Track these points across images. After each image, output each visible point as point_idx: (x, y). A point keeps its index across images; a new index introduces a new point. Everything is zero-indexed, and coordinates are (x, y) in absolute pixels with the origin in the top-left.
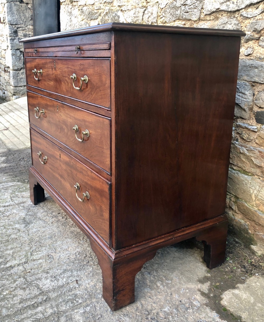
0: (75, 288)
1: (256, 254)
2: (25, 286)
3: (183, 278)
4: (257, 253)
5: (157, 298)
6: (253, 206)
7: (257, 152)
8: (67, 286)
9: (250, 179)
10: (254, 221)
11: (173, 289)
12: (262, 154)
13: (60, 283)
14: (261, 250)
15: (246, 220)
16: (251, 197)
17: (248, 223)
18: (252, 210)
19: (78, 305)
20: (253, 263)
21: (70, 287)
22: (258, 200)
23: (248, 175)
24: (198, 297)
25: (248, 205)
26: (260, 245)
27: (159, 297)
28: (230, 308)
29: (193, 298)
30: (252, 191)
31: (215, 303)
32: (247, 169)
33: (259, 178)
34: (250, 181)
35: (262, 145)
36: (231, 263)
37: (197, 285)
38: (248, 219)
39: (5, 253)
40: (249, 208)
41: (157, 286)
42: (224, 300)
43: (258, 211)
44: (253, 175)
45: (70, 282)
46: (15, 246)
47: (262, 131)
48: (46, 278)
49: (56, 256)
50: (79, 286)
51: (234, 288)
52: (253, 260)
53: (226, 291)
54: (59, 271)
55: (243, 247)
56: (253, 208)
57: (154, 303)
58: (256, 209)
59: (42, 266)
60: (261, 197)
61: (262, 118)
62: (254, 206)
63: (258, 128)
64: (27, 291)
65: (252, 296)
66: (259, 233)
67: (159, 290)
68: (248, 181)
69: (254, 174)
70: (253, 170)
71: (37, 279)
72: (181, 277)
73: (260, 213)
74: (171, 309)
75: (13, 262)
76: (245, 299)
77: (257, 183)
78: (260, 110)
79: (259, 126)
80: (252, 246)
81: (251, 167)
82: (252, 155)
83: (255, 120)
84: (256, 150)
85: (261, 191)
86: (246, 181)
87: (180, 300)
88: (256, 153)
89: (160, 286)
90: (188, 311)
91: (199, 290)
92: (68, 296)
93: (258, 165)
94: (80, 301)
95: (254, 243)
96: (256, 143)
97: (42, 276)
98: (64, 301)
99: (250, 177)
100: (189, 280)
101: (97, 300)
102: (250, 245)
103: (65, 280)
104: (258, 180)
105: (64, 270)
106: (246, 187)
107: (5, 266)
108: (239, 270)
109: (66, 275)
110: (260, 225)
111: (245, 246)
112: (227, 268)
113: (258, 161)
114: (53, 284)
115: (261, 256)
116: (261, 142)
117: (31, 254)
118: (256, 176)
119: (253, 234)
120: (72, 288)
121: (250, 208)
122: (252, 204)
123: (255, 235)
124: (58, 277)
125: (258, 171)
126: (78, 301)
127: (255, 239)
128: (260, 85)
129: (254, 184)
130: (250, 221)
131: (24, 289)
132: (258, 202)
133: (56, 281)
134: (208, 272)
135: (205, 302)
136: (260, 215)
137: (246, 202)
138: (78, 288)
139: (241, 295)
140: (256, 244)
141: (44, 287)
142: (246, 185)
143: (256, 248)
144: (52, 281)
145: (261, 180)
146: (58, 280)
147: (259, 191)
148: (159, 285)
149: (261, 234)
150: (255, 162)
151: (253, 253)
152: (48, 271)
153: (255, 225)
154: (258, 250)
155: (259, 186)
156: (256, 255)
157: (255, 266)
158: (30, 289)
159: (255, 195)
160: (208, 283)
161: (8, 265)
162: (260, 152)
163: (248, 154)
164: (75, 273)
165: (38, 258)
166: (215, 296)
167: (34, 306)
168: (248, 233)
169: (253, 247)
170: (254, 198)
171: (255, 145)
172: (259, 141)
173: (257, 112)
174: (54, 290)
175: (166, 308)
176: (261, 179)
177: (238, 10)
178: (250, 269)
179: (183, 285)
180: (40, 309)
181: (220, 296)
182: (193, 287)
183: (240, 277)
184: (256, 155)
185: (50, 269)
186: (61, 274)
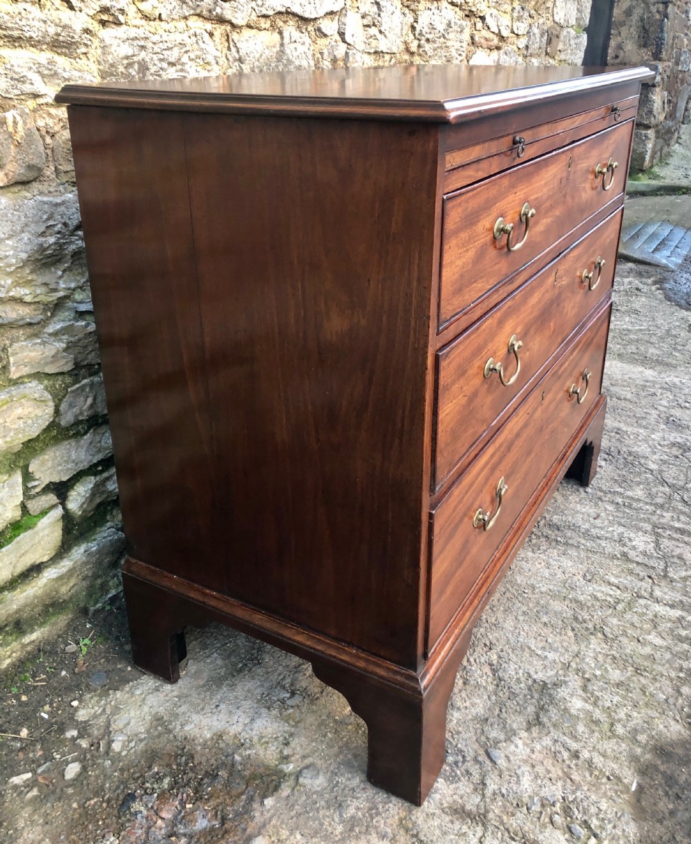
2: (676, 560)
13: (621, 529)
39: (665, 644)
45: (606, 523)
46: (631, 646)
48: (634, 548)
50: (600, 513)
54: (604, 545)
59: (620, 571)
64: (677, 551)
71: (650, 557)
75: (664, 613)
92: (628, 513)
97: (637, 556)
103: (611, 529)
105: (595, 542)
107: (684, 614)
109: (602, 532)
114: (632, 535)
117: (618, 602)
124: (616, 537)
131: (680, 557)
133: (625, 535)
141: (649, 540)
144: (630, 540)
146: (621, 535)
152: (619, 556)
158: (672, 551)
161: (677, 613)
164: (587, 526)
165: (614, 587)
167: (682, 531)
177: (316, 19)
180: (677, 525)
185: (614, 557)
186: (606, 539)
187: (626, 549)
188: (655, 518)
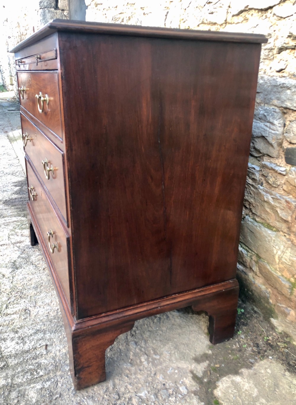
0: (42, 355)
1: (276, 330)
3: (176, 353)
4: (277, 328)
5: (136, 378)
6: (276, 269)
7: (283, 201)
8: (33, 351)
9: (274, 236)
10: (276, 288)
11: (159, 367)
12: (289, 205)
13: (26, 347)
14: (282, 326)
15: (268, 286)
16: (275, 259)
17: (270, 290)
18: (274, 275)
19: (38, 377)
20: (269, 342)
21: (36, 354)
22: (282, 263)
23: (272, 230)
24: (188, 381)
25: (270, 268)
26: (282, 319)
27: (139, 376)
28: (223, 401)
29: (180, 382)
30: (275, 252)
31: (207, 392)
32: (272, 223)
33: (285, 236)
34: (274, 238)
35: (290, 192)
36: (242, 338)
37: (191, 365)
38: (270, 285)
40: (271, 273)
41: (141, 362)
42: (218, 389)
43: (281, 277)
44: (278, 230)
45: (38, 346)
47: (291, 174)
48: (12, 339)
49: (34, 312)
50: (47, 353)
51: (236, 373)
52: (270, 338)
53: (225, 376)
54: (30, 331)
55: (261, 318)
56: (276, 272)
57: (130, 384)
58: (280, 274)
59: (14, 323)
60: (286, 260)
61: (293, 157)
62: (278, 271)
63: (286, 169)
65: (257, 388)
66: (281, 304)
67: (141, 367)
68: (271, 238)
69: (280, 230)
70: (278, 224)
72: (173, 352)
73: (283, 280)
74: (148, 395)
76: (246, 390)
77: (281, 242)
78: (290, 146)
79: (288, 167)
80: (272, 320)
81: (276, 220)
82: (278, 205)
83: (284, 160)
84: (283, 198)
85: (286, 253)
86: (269, 238)
87: (164, 383)
88: (282, 203)
89: (144, 362)
90: (170, 398)
91: (192, 372)
92: (29, 365)
93: (284, 218)
94: (41, 373)
95: (274, 316)
96: (284, 190)
97: (8, 336)
98: (23, 371)
99: (274, 233)
100: (183, 357)
101: (62, 373)
102: (270, 317)
103: (33, 343)
104: (283, 238)
105: (36, 330)
106: (269, 246)
108: (250, 349)
109: (36, 337)
110: (283, 295)
111: (264, 317)
112: (235, 345)
113: (284, 213)
114: (17, 347)
115: (281, 333)
116: (290, 188)
117: (7, 307)
118: (281, 233)
119: (275, 305)
120: (38, 354)
121: (273, 272)
122: (275, 267)
123: (276, 307)
124: (26, 339)
125: (284, 226)
126: (38, 373)
127: (276, 311)
128: (293, 112)
129: (278, 242)
130: (273, 288)
132: (281, 266)
133: (22, 345)
134: (210, 348)
135: (194, 389)
136: (283, 282)
137: (268, 263)
138: (45, 355)
139: (243, 384)
140: (276, 318)
141: (6, 350)
142: (269, 242)
143: (276, 322)
144: (17, 343)
145: (287, 239)
146: (24, 343)
147: (283, 252)
148: (143, 360)
149: (284, 306)
150: (280, 215)
151: (273, 328)
152: (18, 330)
153: (278, 294)
154: (278, 326)
155: (284, 246)
156: (275, 332)
157: (271, 346)
159: (279, 257)
160: (206, 364)
162: (287, 202)
163: (273, 203)
164: (48, 336)
165: (12, 313)
166: (209, 382)
168: (268, 303)
169: (274, 321)
170: (277, 261)
171: (282, 192)
172: (287, 187)
173: (288, 149)
174: (16, 356)
175: (143, 393)
176: (288, 237)
177: (271, 7)
178: (264, 349)
179: (173, 363)
181: (215, 382)
182: (185, 367)
183: (248, 359)
184: (282, 205)
185: (21, 327)
186: (31, 335)
187: (17, 335)
188: (10, 373)
